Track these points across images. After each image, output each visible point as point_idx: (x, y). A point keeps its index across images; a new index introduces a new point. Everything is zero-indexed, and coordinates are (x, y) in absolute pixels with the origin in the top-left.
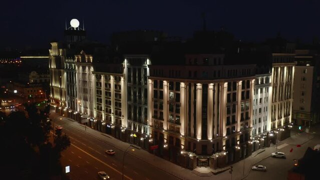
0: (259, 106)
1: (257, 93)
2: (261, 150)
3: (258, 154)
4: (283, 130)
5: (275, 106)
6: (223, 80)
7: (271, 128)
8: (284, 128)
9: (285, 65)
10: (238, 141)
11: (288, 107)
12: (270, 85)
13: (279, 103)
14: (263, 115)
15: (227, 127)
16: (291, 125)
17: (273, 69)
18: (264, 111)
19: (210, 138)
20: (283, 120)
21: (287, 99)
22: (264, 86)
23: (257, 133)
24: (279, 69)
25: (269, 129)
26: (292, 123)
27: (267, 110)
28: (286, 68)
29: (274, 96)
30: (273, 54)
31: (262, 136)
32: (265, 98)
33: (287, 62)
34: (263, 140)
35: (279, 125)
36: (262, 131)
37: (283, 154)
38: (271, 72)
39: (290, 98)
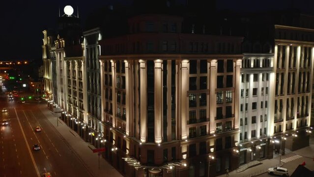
0: (251, 99)
1: (248, 80)
2: (256, 162)
3: (249, 168)
4: (296, 136)
5: (281, 101)
6: (180, 56)
7: (275, 132)
8: (297, 134)
9: (299, 44)
10: (212, 147)
11: (304, 104)
12: (271, 70)
13: (290, 97)
14: (259, 112)
15: (191, 126)
16: (311, 130)
17: (276, 48)
18: (262, 107)
19: (158, 141)
20: (295, 122)
21: (303, 92)
22: (261, 71)
23: (249, 137)
24: (288, 49)
25: (271, 133)
26: (311, 126)
27: (266, 106)
28: (299, 49)
29: (279, 87)
30: (276, 25)
31: (258, 143)
32: (263, 89)
33: (303, 40)
34: (260, 148)
35: (290, 128)
36: (258, 136)
37: (284, 171)
38: (273, 52)
39: (308, 91)
